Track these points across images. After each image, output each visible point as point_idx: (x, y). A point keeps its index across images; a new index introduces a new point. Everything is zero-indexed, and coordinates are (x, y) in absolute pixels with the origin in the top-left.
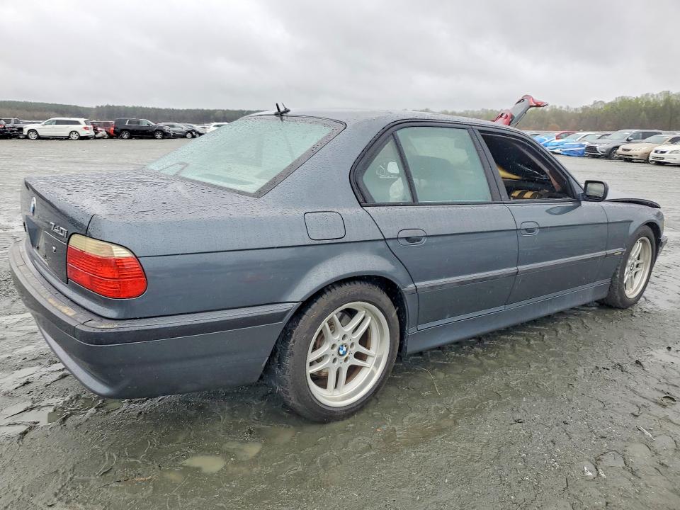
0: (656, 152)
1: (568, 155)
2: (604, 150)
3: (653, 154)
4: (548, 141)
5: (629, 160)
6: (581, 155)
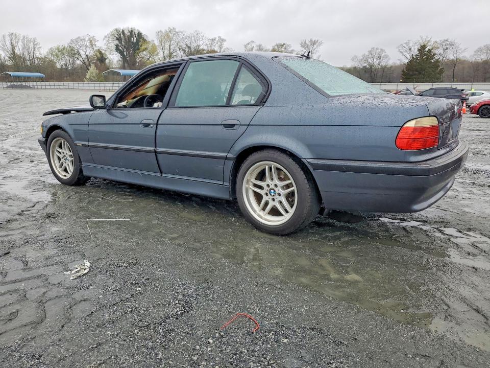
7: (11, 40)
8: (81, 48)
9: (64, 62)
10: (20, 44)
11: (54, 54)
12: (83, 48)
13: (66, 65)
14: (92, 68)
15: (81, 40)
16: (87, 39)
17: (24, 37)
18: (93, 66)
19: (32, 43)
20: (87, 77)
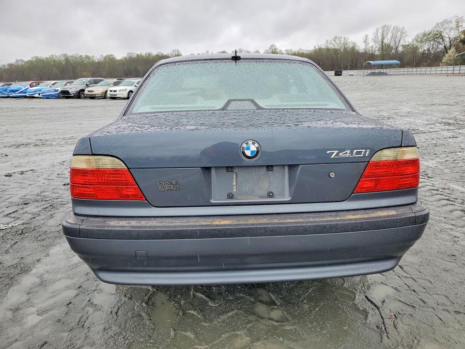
0: (111, 91)
1: (47, 98)
2: (74, 93)
3: (109, 92)
4: (24, 89)
5: (93, 97)
6: (58, 97)
7: (383, 32)
8: (446, 31)
9: (428, 47)
10: (390, 34)
11: (419, 40)
12: (447, 31)
13: (428, 50)
14: (452, 52)
15: (447, 23)
16: (454, 21)
17: (394, 28)
18: (453, 49)
19: (400, 32)
20: (443, 61)
